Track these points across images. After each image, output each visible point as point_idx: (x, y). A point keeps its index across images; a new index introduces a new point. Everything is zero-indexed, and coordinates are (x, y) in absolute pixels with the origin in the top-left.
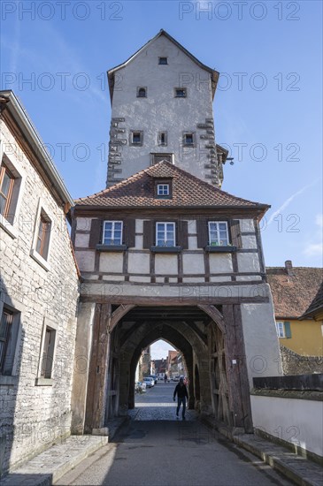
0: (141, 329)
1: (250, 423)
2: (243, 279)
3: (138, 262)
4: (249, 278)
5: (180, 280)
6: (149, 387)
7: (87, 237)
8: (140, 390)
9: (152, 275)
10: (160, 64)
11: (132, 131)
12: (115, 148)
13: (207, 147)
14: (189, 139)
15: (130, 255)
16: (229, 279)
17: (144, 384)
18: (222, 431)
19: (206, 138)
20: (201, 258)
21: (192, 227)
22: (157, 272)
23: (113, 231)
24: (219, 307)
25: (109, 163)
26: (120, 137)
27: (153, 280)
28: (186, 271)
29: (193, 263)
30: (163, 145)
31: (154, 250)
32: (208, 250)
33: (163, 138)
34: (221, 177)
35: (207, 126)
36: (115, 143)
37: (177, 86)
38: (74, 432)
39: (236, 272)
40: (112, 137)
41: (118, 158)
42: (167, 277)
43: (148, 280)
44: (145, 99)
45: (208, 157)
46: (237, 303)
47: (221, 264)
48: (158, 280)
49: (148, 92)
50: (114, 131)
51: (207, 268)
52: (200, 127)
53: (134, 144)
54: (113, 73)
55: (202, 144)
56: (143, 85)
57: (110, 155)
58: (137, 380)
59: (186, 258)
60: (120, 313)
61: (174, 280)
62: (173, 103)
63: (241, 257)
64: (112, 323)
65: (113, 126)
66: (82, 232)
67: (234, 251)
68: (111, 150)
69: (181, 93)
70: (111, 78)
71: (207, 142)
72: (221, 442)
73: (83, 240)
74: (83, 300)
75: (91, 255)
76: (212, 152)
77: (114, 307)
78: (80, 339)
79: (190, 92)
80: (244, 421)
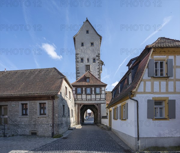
0: (85, 108)
1: (101, 123)
2: (102, 99)
3: (84, 96)
4: (103, 99)
5: (91, 100)
6: (87, 119)
7: (75, 92)
8: (85, 119)
9: (86, 99)
10: (87, 33)
11: (81, 58)
12: (77, 63)
13: (98, 63)
14: (94, 60)
15: (82, 95)
16: (99, 100)
17: (86, 118)
18: (98, 124)
19: (98, 60)
20: (95, 95)
21: (93, 89)
22: (87, 98)
23: (79, 90)
24: (97, 105)
25: (76, 68)
26: (78, 60)
27: (87, 100)
28: (92, 98)
29: (93, 96)
30: (88, 62)
31: (86, 94)
32: (96, 94)
33: (88, 60)
34: (102, 70)
35: (98, 56)
36: (77, 62)
37: (91, 42)
38: (76, 124)
39: (100, 98)
40: (76, 60)
41: (78, 66)
42: (89, 99)
43: (86, 100)
44: (83, 47)
45: (98, 66)
46: (100, 104)
47: (98, 97)
48: (88, 100)
49: (84, 44)
50: (77, 58)
51: (96, 97)
52: (97, 56)
53: (82, 62)
54: (75, 37)
55: (97, 62)
56: (83, 42)
57: (76, 66)
58: (84, 117)
59: (92, 95)
60: (81, 106)
61: (90, 100)
62: (90, 48)
63: (102, 95)
64: (80, 108)
65: (76, 56)
66: (74, 91)
67: (100, 94)
68: (76, 64)
69: (92, 44)
70: (74, 39)
71: (98, 61)
72: (97, 126)
73: (74, 92)
74: (75, 104)
75: (76, 95)
76: (99, 64)
77: (80, 105)
78: (75, 111)
79: (95, 44)
80: (100, 123)
